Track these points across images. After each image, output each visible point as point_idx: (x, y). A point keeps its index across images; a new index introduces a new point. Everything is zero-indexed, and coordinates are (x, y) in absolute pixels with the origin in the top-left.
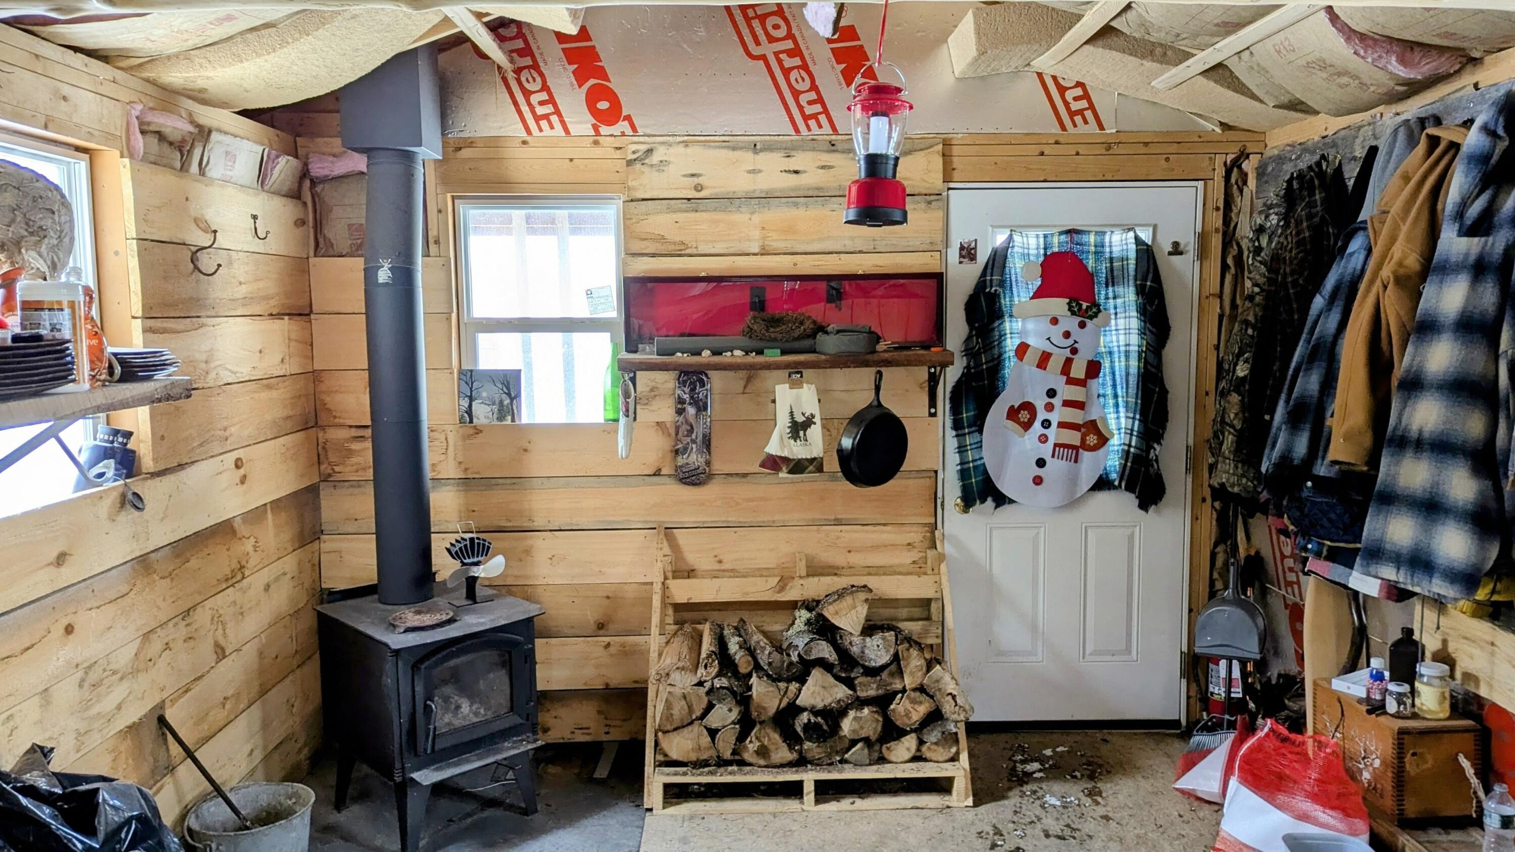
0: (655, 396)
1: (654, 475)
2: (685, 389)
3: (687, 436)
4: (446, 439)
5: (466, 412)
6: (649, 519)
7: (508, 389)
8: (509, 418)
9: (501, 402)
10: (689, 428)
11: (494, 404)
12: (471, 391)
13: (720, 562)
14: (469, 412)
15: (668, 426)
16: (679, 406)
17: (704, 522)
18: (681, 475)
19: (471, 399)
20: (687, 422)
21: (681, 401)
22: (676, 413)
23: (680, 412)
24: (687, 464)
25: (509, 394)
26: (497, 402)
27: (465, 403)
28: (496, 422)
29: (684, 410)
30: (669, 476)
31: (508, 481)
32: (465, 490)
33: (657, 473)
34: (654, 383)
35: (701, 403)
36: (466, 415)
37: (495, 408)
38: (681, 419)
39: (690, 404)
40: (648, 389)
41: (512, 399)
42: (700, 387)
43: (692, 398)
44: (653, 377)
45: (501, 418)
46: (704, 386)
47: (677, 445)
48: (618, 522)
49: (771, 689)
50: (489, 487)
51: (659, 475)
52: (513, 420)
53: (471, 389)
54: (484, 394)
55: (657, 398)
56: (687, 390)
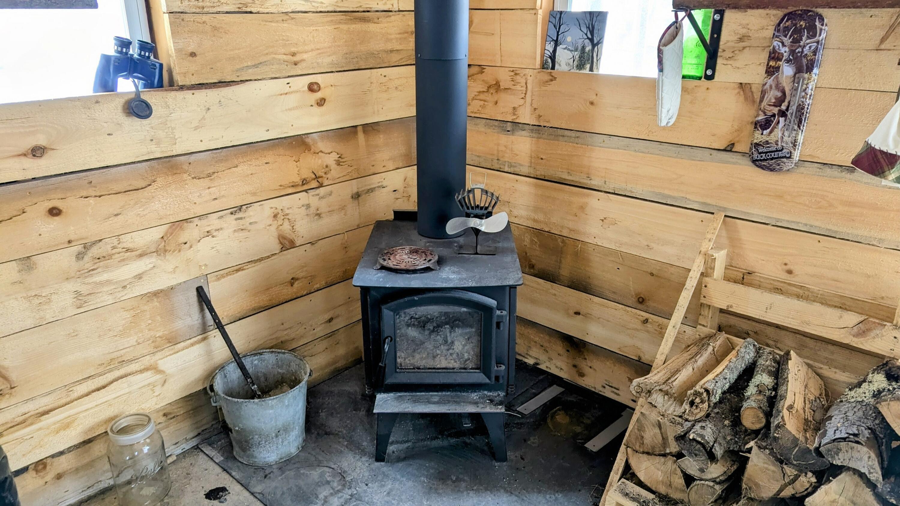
0: (744, 48)
1: (725, 150)
2: (785, 40)
3: (775, 106)
4: (526, 84)
5: (550, 57)
6: (709, 201)
7: (592, 34)
8: (588, 66)
9: (583, 48)
10: (779, 94)
11: (576, 50)
12: (558, 35)
13: (790, 272)
14: (553, 57)
15: (754, 89)
16: (772, 63)
17: (778, 220)
18: (756, 156)
19: (557, 43)
20: (778, 86)
21: (774, 56)
22: (767, 72)
23: (771, 71)
24: (767, 142)
25: (591, 40)
26: (580, 48)
27: (550, 47)
28: (575, 71)
29: (778, 68)
30: (744, 154)
31: (573, 134)
32: (538, 138)
33: (729, 149)
34: (744, 31)
35: (804, 61)
36: (549, 60)
37: (577, 54)
38: (771, 81)
39: (788, 61)
40: (736, 38)
41: (594, 45)
42: (808, 38)
43: (792, 52)
44: (744, 22)
45: (580, 66)
46: (814, 36)
47: (758, 115)
48: (674, 198)
49: (772, 468)
50: (557, 137)
51: (730, 151)
52: (591, 69)
53: (558, 32)
54: (569, 39)
55: (746, 51)
56: (787, 41)
